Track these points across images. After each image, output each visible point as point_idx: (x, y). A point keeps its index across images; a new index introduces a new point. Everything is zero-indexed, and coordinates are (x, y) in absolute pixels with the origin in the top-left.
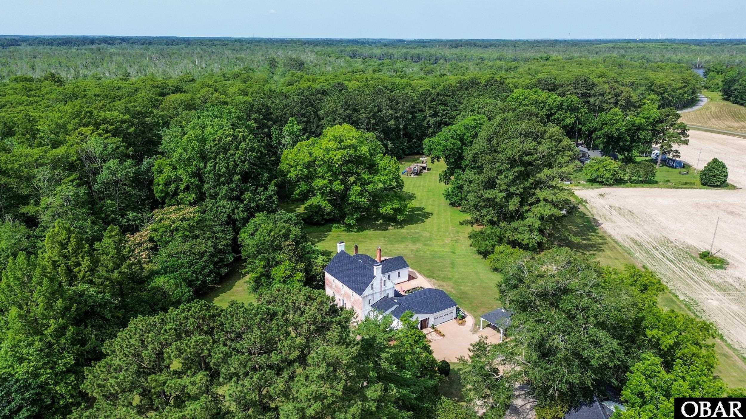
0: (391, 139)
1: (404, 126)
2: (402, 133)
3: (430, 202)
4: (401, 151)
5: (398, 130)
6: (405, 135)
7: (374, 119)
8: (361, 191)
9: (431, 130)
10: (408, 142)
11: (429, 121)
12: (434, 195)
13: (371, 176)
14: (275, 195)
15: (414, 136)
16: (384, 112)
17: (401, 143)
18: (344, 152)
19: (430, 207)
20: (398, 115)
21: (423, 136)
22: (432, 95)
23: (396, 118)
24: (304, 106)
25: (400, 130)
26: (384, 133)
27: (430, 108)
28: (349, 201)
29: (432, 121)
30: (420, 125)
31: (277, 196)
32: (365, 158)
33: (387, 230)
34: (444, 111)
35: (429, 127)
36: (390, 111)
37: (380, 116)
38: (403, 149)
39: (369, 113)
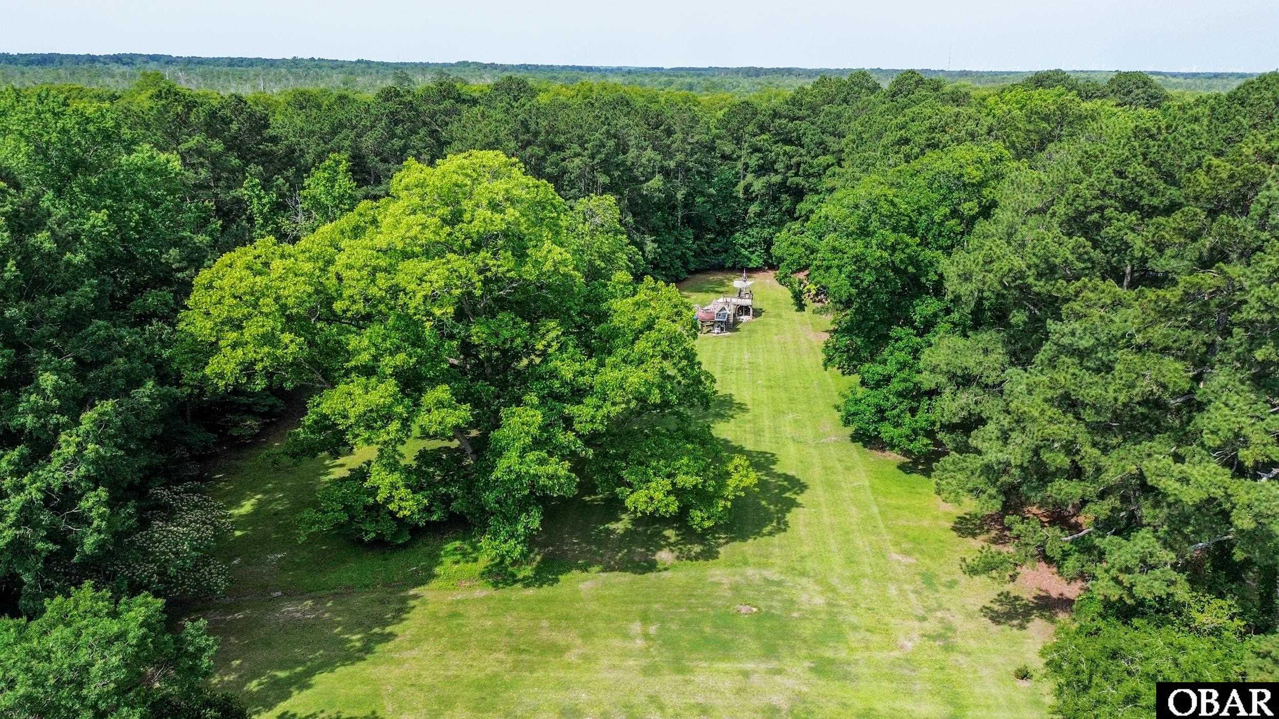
0: (654, 231)
1: (687, 196)
2: (680, 214)
3: (788, 430)
4: (678, 263)
5: (669, 205)
6: (688, 221)
7: (607, 173)
8: (544, 428)
9: (754, 208)
10: (697, 238)
11: (750, 185)
12: (792, 400)
13: (591, 364)
14: (95, 481)
15: (712, 223)
16: (632, 153)
17: (677, 241)
18: (462, 264)
19: (792, 449)
20: (672, 164)
21: (733, 224)
22: (759, 117)
23: (666, 173)
24: (399, 130)
25: (674, 207)
26: (634, 215)
27: (757, 150)
28: (497, 474)
29: (758, 185)
30: (727, 196)
31: (103, 493)
32: (564, 289)
33: (651, 566)
34: (791, 157)
35: (750, 199)
36: (649, 153)
37: (623, 163)
38: (682, 257)
39: (592, 157)
